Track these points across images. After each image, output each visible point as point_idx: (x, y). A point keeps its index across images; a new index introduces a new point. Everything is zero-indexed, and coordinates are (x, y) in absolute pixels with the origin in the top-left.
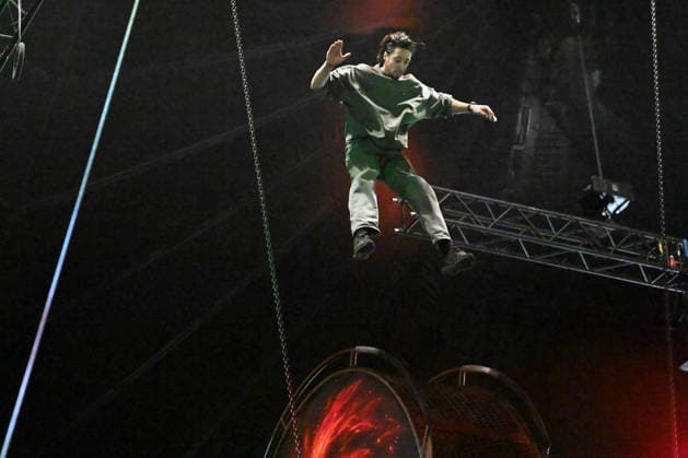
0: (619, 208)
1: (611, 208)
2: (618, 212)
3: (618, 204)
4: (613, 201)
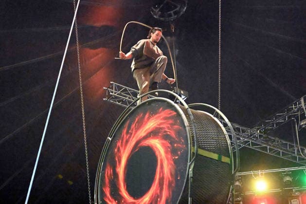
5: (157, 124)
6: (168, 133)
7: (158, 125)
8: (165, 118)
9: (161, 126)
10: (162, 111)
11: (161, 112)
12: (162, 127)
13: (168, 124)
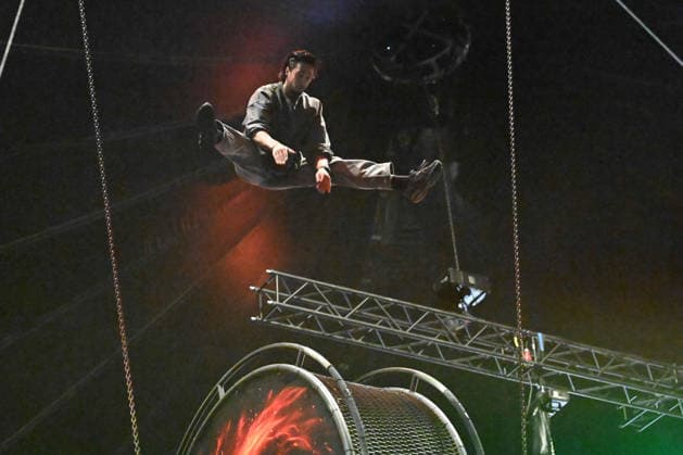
0: (475, 300)
1: (468, 300)
2: (474, 304)
3: (475, 296)
4: (469, 293)
5: (267, 433)
6: (295, 444)
7: (272, 434)
8: (282, 413)
9: (277, 435)
10: (273, 396)
11: (272, 400)
12: (281, 437)
13: (292, 422)
